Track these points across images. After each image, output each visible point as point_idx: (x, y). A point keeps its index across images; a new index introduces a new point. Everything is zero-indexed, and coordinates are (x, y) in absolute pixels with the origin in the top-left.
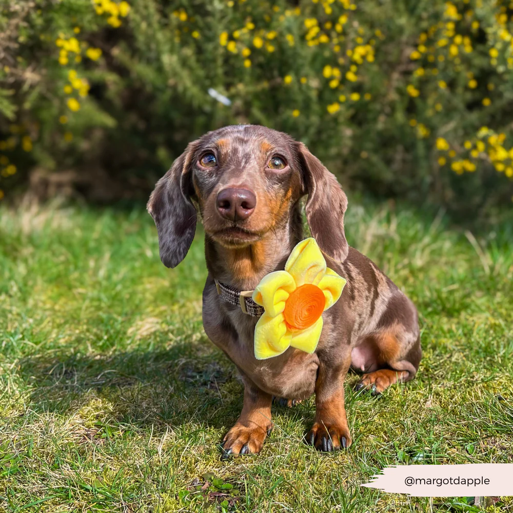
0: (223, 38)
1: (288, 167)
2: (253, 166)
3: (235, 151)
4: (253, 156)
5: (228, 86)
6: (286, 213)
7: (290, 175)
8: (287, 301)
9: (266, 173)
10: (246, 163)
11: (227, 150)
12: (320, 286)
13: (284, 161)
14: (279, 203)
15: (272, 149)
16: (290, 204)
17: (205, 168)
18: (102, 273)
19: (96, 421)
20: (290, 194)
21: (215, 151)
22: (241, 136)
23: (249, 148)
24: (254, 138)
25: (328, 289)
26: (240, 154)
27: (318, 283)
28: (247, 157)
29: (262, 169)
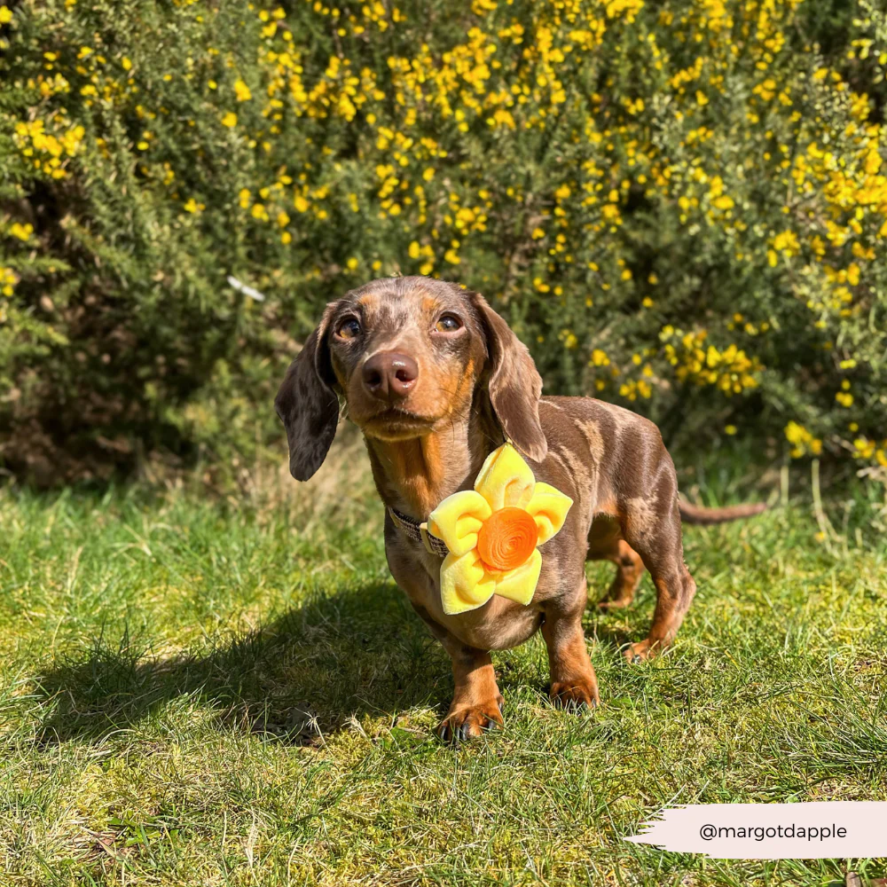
0: (245, 198)
1: (463, 330)
2: (412, 327)
3: (385, 311)
4: (411, 316)
5: (258, 275)
6: (467, 397)
7: (467, 341)
8: (479, 533)
9: (432, 338)
10: (401, 325)
11: (374, 309)
12: (528, 509)
13: (457, 322)
14: (456, 382)
15: (439, 305)
16: (472, 385)
17: (345, 338)
18: (71, 582)
19: (108, 819)
20: (471, 368)
21: (357, 315)
22: (392, 290)
23: (405, 305)
24: (411, 292)
25: (542, 513)
26: (393, 315)
27: (525, 505)
28: (402, 318)
29: (426, 333)
